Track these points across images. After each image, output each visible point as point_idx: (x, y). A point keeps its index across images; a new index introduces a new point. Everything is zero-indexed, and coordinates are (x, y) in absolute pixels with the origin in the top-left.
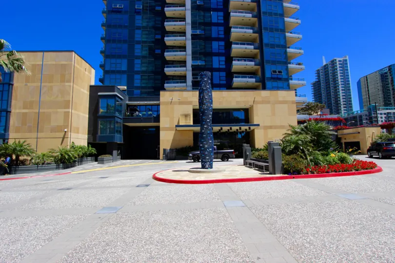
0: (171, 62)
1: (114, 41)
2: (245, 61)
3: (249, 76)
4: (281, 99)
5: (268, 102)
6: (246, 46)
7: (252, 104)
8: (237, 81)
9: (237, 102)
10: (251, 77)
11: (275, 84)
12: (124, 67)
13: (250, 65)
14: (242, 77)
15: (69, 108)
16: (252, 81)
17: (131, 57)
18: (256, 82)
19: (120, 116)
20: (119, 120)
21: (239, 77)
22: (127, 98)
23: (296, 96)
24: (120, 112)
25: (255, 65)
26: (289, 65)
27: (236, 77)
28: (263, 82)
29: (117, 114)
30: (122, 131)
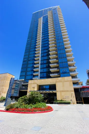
0: (36, 71)
1: (23, 68)
2: (54, 68)
4: (66, 80)
5: (61, 82)
6: (54, 64)
7: (55, 83)
8: (51, 75)
9: (50, 82)
10: (56, 73)
11: (64, 75)
13: (56, 70)
14: (53, 74)
15: (3, 87)
16: (56, 75)
17: (26, 71)
18: (58, 75)
19: (17, 88)
20: (17, 89)
21: (52, 74)
22: (23, 83)
23: (72, 78)
24: (18, 87)
25: (57, 69)
26: (69, 68)
27: (51, 74)
28: (60, 74)
29: (16, 88)
30: (18, 93)
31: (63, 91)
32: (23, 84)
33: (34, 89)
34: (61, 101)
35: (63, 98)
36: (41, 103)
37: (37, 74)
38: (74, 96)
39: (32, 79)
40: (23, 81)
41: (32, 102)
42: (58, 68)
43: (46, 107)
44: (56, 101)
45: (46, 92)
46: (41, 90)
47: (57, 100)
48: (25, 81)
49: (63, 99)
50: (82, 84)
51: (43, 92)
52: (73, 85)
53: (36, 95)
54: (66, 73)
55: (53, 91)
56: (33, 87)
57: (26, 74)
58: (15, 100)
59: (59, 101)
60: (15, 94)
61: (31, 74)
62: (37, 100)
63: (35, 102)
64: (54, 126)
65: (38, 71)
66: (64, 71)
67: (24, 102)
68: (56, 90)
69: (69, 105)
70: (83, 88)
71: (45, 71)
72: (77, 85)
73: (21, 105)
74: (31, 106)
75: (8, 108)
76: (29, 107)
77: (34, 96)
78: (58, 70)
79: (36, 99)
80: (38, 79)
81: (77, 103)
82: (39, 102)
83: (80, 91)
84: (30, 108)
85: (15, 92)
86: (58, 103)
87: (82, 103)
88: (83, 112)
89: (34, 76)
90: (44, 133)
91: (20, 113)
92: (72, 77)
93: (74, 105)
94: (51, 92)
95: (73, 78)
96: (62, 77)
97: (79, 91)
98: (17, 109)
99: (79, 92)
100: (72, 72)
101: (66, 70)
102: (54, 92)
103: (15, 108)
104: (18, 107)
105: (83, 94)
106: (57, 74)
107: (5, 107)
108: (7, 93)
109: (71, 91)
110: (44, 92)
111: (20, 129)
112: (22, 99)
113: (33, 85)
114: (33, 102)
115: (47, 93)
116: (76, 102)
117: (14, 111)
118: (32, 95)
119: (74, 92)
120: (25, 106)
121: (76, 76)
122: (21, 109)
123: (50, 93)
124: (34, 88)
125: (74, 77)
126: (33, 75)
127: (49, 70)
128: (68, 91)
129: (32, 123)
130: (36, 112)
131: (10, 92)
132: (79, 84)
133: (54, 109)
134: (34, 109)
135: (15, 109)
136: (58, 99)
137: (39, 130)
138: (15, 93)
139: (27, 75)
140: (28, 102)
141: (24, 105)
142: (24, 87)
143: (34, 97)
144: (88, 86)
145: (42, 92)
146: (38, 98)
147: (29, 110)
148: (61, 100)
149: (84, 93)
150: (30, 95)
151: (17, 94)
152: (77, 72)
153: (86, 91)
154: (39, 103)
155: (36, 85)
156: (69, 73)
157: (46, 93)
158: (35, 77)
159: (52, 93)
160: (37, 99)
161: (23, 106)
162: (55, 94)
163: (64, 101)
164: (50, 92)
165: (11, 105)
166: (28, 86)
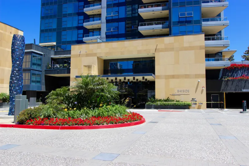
0: (92, 16)
1: (47, 4)
2: (152, 6)
3: (156, 22)
4: (186, 45)
5: (172, 49)
7: (154, 52)
8: (142, 29)
9: (139, 51)
11: (182, 28)
12: (54, 26)
13: (157, 11)
14: (148, 25)
16: (158, 28)
17: (60, 16)
18: (163, 28)
19: (39, 68)
20: (37, 72)
21: (145, 25)
22: (52, 52)
23: (206, 39)
24: (39, 65)
25: (163, 10)
26: (203, 4)
27: (142, 25)
28: (169, 27)
29: (35, 67)
30: (44, 81)
31: (173, 77)
32: (53, 56)
33: (89, 71)
34: (166, 101)
35: (173, 95)
36: (113, 106)
37: (95, 26)
38: (202, 91)
39: (81, 42)
40: (52, 47)
41: (88, 103)
42: (165, 5)
43: (126, 115)
44: (153, 102)
45: (125, 79)
46: (109, 74)
47: (155, 101)
48: (60, 47)
49: (171, 98)
50: (231, 59)
51: (116, 79)
52: (206, 60)
53: (98, 85)
54: (189, 22)
55: (146, 77)
56: (86, 66)
57: (59, 23)
58: (38, 101)
59: (160, 100)
60: (34, 84)
61: (75, 24)
62: (101, 98)
63: (95, 102)
64: (148, 152)
65: (100, 15)
66: (184, 14)
67: (66, 103)
68: (154, 74)
69: (186, 110)
70: (233, 69)
71: (122, 15)
72: (218, 60)
73: (58, 110)
74: (87, 113)
75: (22, 117)
76: (80, 114)
77: (92, 89)
78: (167, 12)
79: (97, 96)
80: (100, 43)
81: (209, 106)
82: (108, 104)
83: (222, 77)
84: (83, 117)
85: (34, 78)
86: (157, 107)
87: (221, 107)
88: (221, 125)
89: (87, 32)
90: (125, 164)
91: (58, 128)
92: (205, 36)
93: (199, 110)
94: (140, 78)
95: (209, 39)
96: (176, 35)
97: (220, 76)
98: (47, 121)
99: (219, 79)
100: (208, 20)
101: (191, 14)
102: (149, 78)
103: (42, 117)
104: (49, 116)
105: (230, 83)
106: (161, 26)
107: (13, 116)
108: (11, 83)
109: (197, 76)
110: (119, 78)
111: (65, 159)
112: (57, 95)
113: (87, 61)
114: (92, 102)
115: (126, 83)
116: (205, 103)
117: (40, 125)
118: (87, 84)
119: (204, 80)
120: (68, 113)
121: (220, 32)
122: (60, 119)
123: (135, 81)
124: (89, 67)
125: (214, 35)
126: (82, 28)
127: (134, 11)
128: (187, 76)
129: (93, 146)
130: (101, 125)
131: (20, 79)
132: (224, 56)
133: (146, 120)
134: (94, 119)
135: (43, 119)
136: (158, 96)
137: (113, 160)
138: (33, 82)
139: (65, 29)
140: (76, 103)
141: (66, 110)
142: (58, 66)
143: (93, 91)
144: (247, 63)
145: (114, 78)
146: (103, 94)
147: (81, 121)
148: (166, 98)
149: (233, 81)
150: (81, 87)
151: (38, 84)
152: (225, 19)
153: (239, 75)
154: (108, 106)
155: (96, 58)
156: (199, 22)
157: (124, 82)
158: (91, 34)
159: (143, 82)
160: (102, 96)
161: (62, 113)
162: (151, 85)
163: (173, 101)
164: (136, 78)
165: (29, 112)
166: (69, 64)
